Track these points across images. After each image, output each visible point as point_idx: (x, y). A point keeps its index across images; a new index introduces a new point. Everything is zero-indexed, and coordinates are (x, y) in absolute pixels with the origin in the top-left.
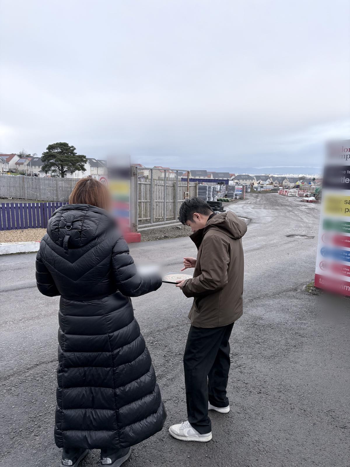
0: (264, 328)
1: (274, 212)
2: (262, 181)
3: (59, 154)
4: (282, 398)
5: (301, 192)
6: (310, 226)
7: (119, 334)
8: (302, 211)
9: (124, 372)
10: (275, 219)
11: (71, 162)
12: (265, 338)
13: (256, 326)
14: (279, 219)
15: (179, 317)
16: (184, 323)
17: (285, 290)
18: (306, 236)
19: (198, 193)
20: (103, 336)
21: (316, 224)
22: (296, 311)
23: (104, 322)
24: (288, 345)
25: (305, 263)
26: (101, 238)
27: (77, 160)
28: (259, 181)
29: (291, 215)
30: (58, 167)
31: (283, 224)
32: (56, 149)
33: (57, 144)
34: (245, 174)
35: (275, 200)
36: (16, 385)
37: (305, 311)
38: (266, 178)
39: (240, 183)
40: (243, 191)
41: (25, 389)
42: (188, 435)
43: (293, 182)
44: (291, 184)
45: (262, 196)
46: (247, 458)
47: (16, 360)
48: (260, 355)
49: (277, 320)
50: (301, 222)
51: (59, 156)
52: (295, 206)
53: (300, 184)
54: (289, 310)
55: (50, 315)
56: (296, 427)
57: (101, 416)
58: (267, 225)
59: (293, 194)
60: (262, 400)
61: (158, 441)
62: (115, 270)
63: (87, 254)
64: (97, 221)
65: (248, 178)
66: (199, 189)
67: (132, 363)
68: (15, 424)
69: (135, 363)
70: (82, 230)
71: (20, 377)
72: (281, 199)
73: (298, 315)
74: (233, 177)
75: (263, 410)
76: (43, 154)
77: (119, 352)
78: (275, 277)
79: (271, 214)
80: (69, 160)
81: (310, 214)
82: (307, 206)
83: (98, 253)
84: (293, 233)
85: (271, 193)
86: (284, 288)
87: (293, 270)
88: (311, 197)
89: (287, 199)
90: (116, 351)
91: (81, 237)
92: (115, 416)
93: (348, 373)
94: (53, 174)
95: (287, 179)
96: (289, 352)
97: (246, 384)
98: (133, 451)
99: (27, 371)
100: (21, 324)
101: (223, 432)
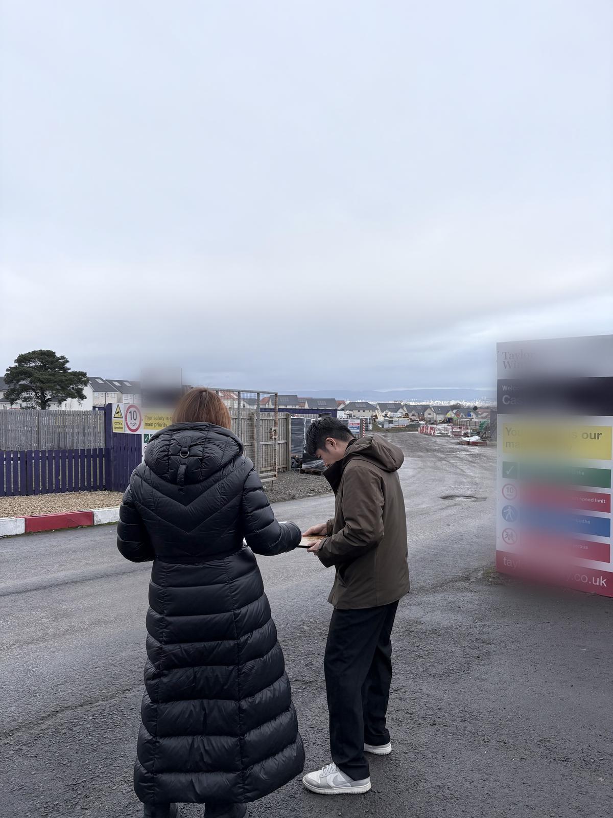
0: (425, 635)
1: (416, 460)
2: (390, 412)
3: (38, 370)
4: (469, 728)
5: (457, 430)
6: (477, 482)
7: (247, 611)
8: (462, 460)
9: (253, 671)
10: (419, 472)
11: (60, 383)
12: (430, 649)
13: (412, 634)
14: (426, 472)
15: (285, 627)
16: (294, 636)
17: (451, 580)
18: (473, 497)
19: (290, 430)
20: (227, 614)
21: (487, 478)
22: (472, 610)
23: (229, 593)
24: (468, 656)
25: (477, 537)
26: (228, 469)
27: (70, 380)
28: (385, 413)
29: (445, 465)
30: (36, 392)
31: (434, 480)
32: (34, 362)
33: (34, 352)
34: (361, 401)
35: (415, 443)
36: (29, 743)
37: (486, 608)
38: (396, 407)
39: (354, 416)
40: (361, 428)
41: (45, 747)
42: (334, 784)
43: (442, 414)
44: (438, 416)
45: (393, 436)
46: (428, 809)
47: (19, 706)
48: (425, 673)
49: (445, 623)
50: (463, 475)
51: (37, 374)
52: (450, 452)
53: (453, 416)
54: (462, 609)
55: (64, 635)
56: (496, 764)
57: (218, 747)
58: (407, 481)
59: (443, 432)
60: (439, 733)
61: (287, 798)
62: (246, 515)
63: (208, 491)
64: (223, 446)
65: (367, 407)
66: (293, 424)
67: (265, 657)
68: (43, 797)
69: (268, 657)
70: (205, 457)
71: (32, 731)
72: (425, 441)
73: (476, 614)
74: (342, 406)
75: (442, 746)
76: (7, 370)
77: (247, 639)
78: (432, 561)
79: (411, 463)
80: (55, 380)
81: (474, 463)
82: (468, 451)
83: (225, 490)
84: (452, 493)
85: (407, 431)
86: (449, 577)
87: (460, 548)
88: (474, 437)
89: (434, 440)
90: (243, 639)
91: (202, 467)
92: (238, 746)
93: (563, 688)
94: (24, 404)
95: (431, 408)
96: (471, 667)
97: (411, 714)
98: (251, 814)
99: (42, 721)
100: (15, 651)
101: (386, 779)
